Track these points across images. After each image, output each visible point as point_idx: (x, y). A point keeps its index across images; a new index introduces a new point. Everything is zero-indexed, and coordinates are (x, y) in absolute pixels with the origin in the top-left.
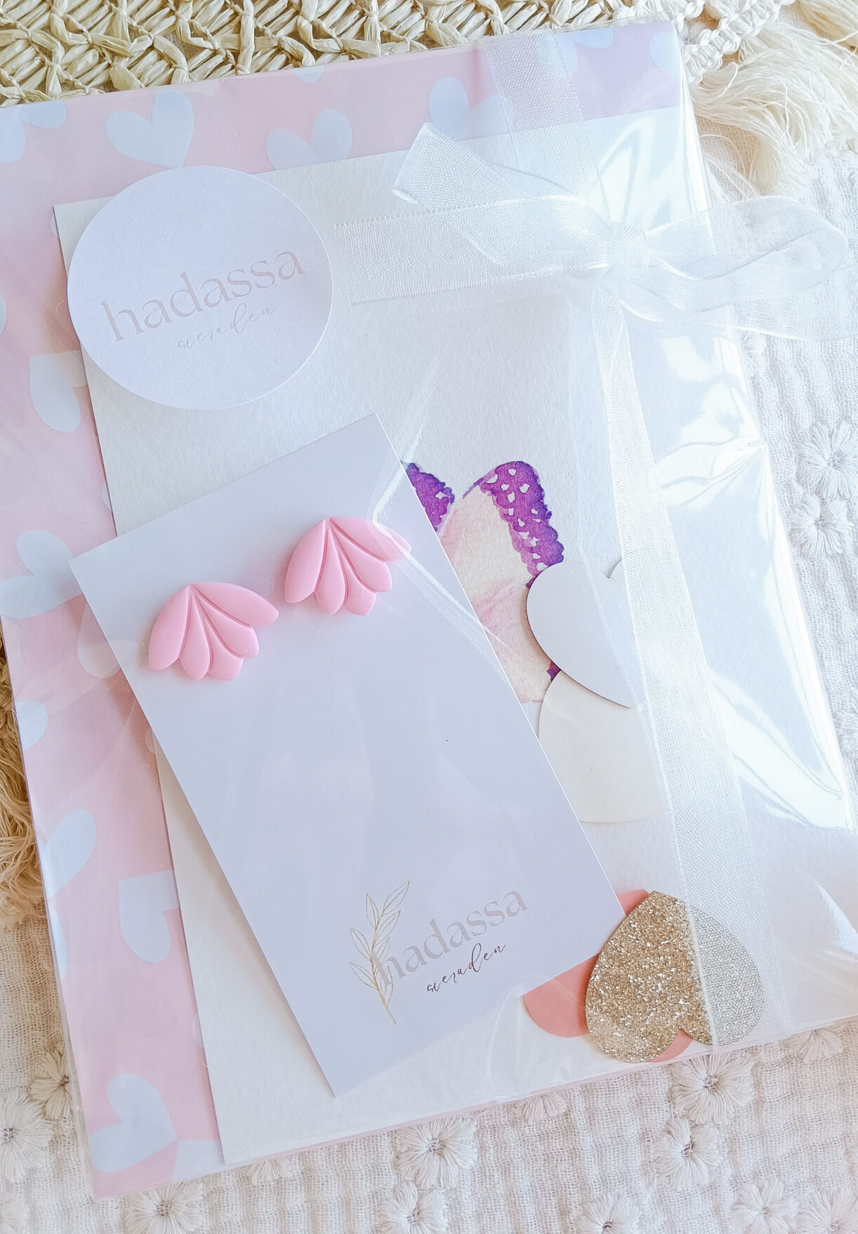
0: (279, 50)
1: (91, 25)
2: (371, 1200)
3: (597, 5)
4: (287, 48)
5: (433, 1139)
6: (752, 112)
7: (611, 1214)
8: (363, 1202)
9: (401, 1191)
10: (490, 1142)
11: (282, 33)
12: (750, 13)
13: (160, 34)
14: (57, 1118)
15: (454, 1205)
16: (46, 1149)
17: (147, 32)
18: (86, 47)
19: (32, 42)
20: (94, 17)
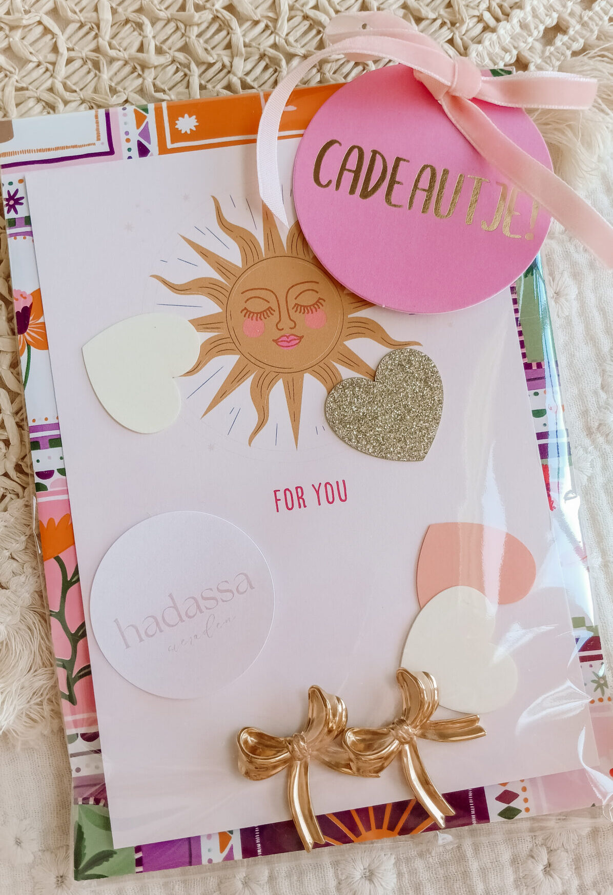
1: (82, 86)
5: (364, 869)
6: (555, 129)
10: (405, 869)
11: (219, 87)
12: (550, 57)
13: (132, 91)
17: (122, 90)
18: (81, 102)
19: (41, 100)
20: (85, 80)
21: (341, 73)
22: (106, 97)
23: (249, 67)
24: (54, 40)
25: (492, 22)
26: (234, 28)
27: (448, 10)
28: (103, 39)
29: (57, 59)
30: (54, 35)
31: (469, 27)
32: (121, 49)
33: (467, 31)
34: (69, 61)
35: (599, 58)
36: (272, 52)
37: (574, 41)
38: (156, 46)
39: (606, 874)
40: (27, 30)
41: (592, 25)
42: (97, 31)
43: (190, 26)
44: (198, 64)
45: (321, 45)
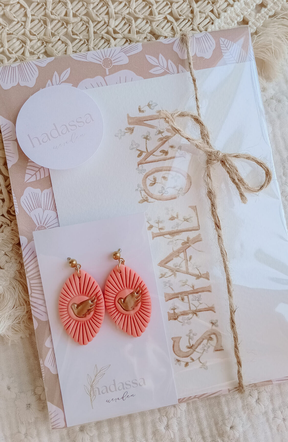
0: (102, 38)
1: (38, 33)
2: (152, 422)
3: (208, 19)
4: (105, 37)
6: (262, 51)
7: (232, 424)
8: (149, 423)
9: (161, 419)
11: (103, 32)
12: (259, 19)
13: (62, 34)
14: (44, 400)
15: (179, 423)
16: (41, 411)
17: (57, 34)
18: (38, 40)
19: (19, 39)
20: (39, 30)
21: (160, 26)
22: (50, 38)
23: (117, 23)
24: (25, 11)
25: (232, 2)
26: (110, 5)
28: (48, 10)
29: (26, 20)
30: (25, 8)
31: (221, 5)
32: (57, 15)
33: (220, 6)
34: (32, 21)
35: (282, 19)
36: (127, 16)
37: (270, 11)
38: (73, 13)
39: (285, 403)
40: (12, 6)
41: (279, 3)
42: (45, 7)
43: (89, 4)
44: (93, 22)
45: (151, 13)
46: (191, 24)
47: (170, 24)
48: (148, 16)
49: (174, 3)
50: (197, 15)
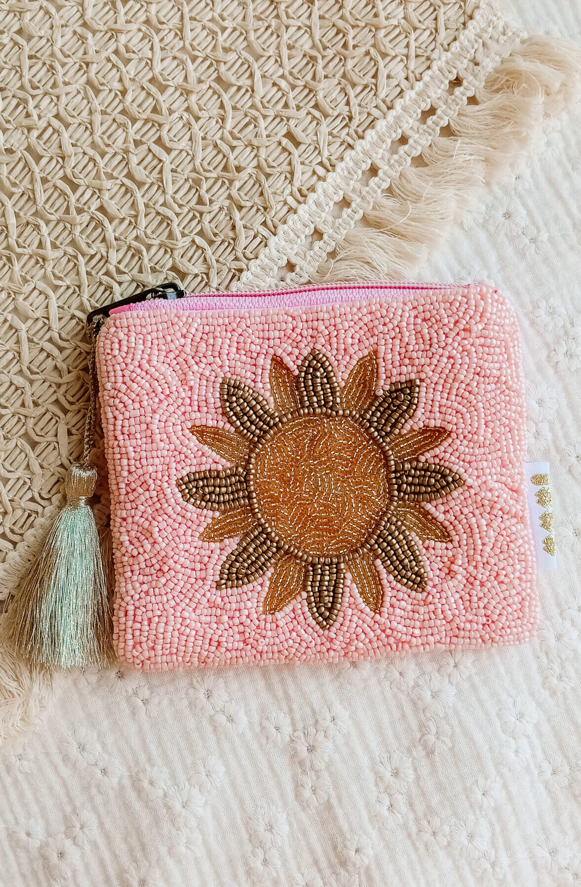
2: (242, 858)
3: (259, 237)
4: (104, 282)
7: (358, 845)
8: (238, 860)
9: (255, 852)
11: (101, 274)
12: (338, 228)
13: (38, 279)
15: (282, 855)
17: (31, 279)
21: (187, 256)
22: (20, 285)
23: (120, 256)
25: (294, 204)
26: (106, 225)
27: (261, 198)
28: (12, 239)
31: (277, 211)
32: (26, 246)
33: (276, 213)
36: (135, 244)
37: (355, 213)
38: (51, 242)
41: (369, 197)
42: (6, 232)
43: (74, 225)
44: (83, 255)
45: (171, 236)
46: (233, 249)
47: (200, 251)
48: (166, 241)
49: (204, 214)
50: (240, 234)
